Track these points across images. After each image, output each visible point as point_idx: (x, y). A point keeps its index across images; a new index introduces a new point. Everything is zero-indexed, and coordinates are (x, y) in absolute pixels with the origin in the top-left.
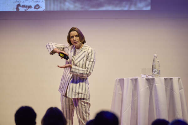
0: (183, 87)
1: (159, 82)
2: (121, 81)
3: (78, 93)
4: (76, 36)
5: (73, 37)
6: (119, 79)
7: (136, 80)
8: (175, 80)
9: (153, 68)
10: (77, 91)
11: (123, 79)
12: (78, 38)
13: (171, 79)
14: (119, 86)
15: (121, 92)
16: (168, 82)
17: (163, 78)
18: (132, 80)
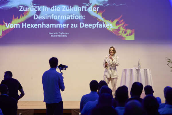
0: (151, 72)
1: (142, 71)
2: (125, 70)
3: (115, 76)
4: (112, 50)
5: (111, 50)
6: (125, 69)
7: (132, 70)
8: (148, 70)
9: (139, 65)
10: (114, 75)
11: (126, 69)
12: (113, 51)
13: (146, 69)
14: (124, 72)
15: (125, 75)
16: (145, 70)
17: (143, 69)
18: (130, 69)
